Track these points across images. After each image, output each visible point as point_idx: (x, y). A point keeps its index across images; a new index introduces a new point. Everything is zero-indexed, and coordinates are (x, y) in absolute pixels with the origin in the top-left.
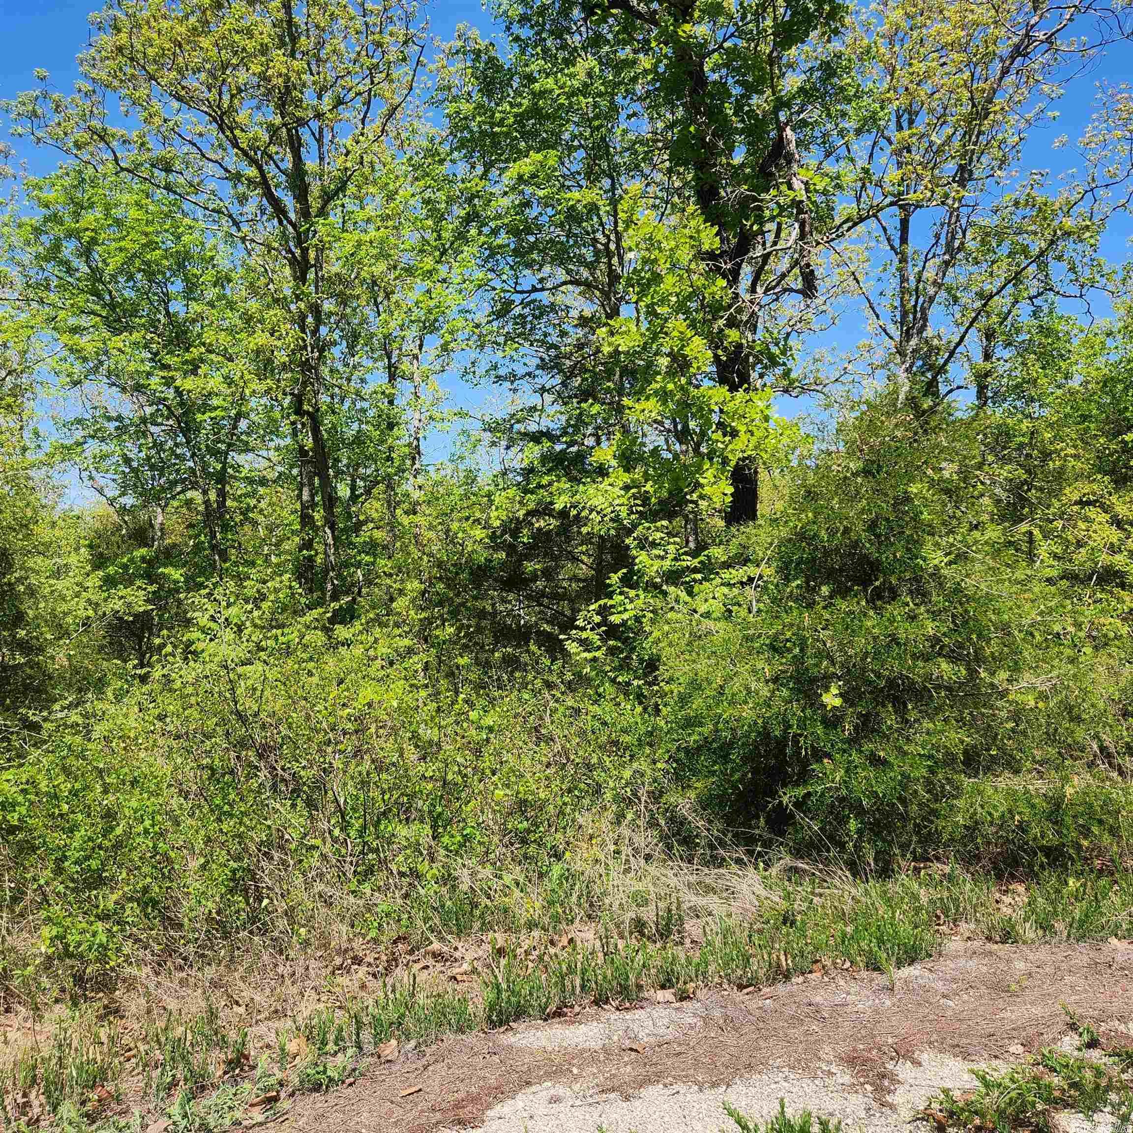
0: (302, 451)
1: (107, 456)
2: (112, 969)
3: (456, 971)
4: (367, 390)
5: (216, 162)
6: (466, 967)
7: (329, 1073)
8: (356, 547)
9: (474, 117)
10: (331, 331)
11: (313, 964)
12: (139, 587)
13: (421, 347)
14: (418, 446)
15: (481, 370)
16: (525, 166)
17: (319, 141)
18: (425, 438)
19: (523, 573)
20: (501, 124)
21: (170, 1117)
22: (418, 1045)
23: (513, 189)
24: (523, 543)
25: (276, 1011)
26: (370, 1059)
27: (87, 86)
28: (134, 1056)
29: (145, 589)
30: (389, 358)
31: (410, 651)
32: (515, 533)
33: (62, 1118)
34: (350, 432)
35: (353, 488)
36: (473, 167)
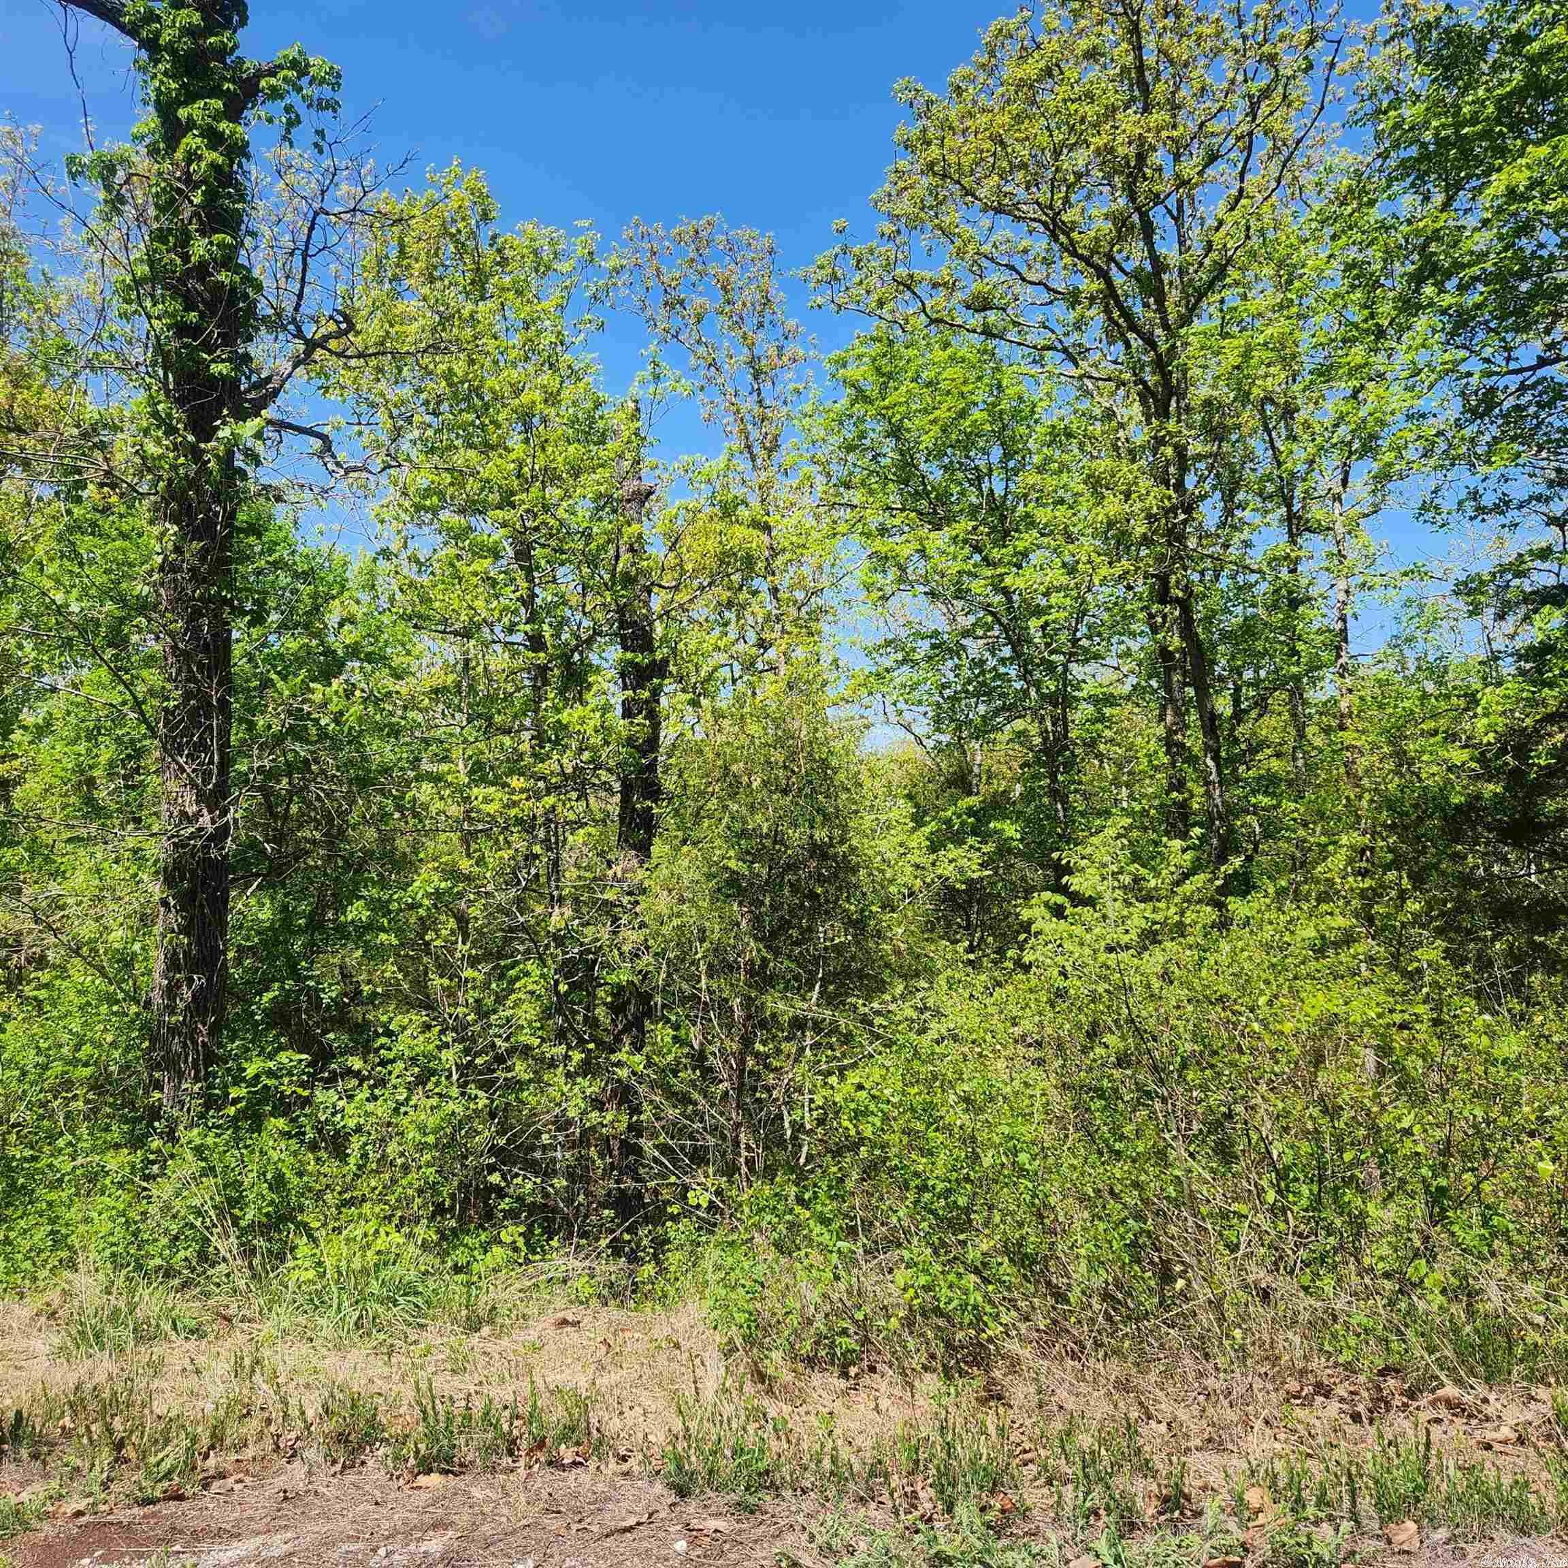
0: (1165, 653)
1: (918, 684)
2: (990, 1340)
3: (1490, 1435)
4: (1256, 558)
5: (1040, 283)
6: (1506, 1432)
7: (1316, 1549)
8: (1248, 784)
9: (1428, 122)
10: (1202, 479)
11: (1258, 1384)
12: (971, 847)
13: (1345, 482)
14: (1344, 631)
15: (1448, 502)
16: (1516, 174)
17: (1178, 219)
18: (1355, 616)
19: (1538, 815)
20: (1474, 121)
21: (1097, 1556)
22: (1452, 1539)
23: (1500, 211)
24: (1539, 765)
25: (1210, 1440)
26: (1374, 1542)
27: (889, 228)
28: (1032, 1461)
29: (979, 850)
30: (1289, 506)
31: (1348, 939)
32: (1522, 752)
33: (960, 1523)
34: (1233, 621)
35: (1236, 701)
36: (1426, 199)
